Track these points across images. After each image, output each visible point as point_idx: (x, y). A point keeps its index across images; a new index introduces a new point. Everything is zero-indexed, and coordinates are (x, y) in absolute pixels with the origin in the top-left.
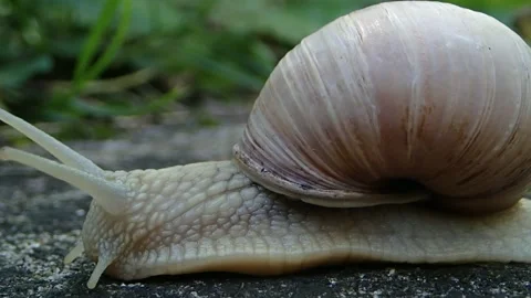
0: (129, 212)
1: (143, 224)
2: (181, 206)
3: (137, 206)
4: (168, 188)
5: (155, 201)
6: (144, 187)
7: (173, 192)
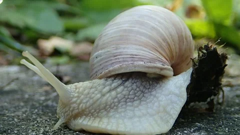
0: (71, 102)
1: (76, 108)
2: (91, 101)
3: (74, 99)
4: (86, 92)
5: (81, 98)
6: (77, 90)
7: (88, 94)
